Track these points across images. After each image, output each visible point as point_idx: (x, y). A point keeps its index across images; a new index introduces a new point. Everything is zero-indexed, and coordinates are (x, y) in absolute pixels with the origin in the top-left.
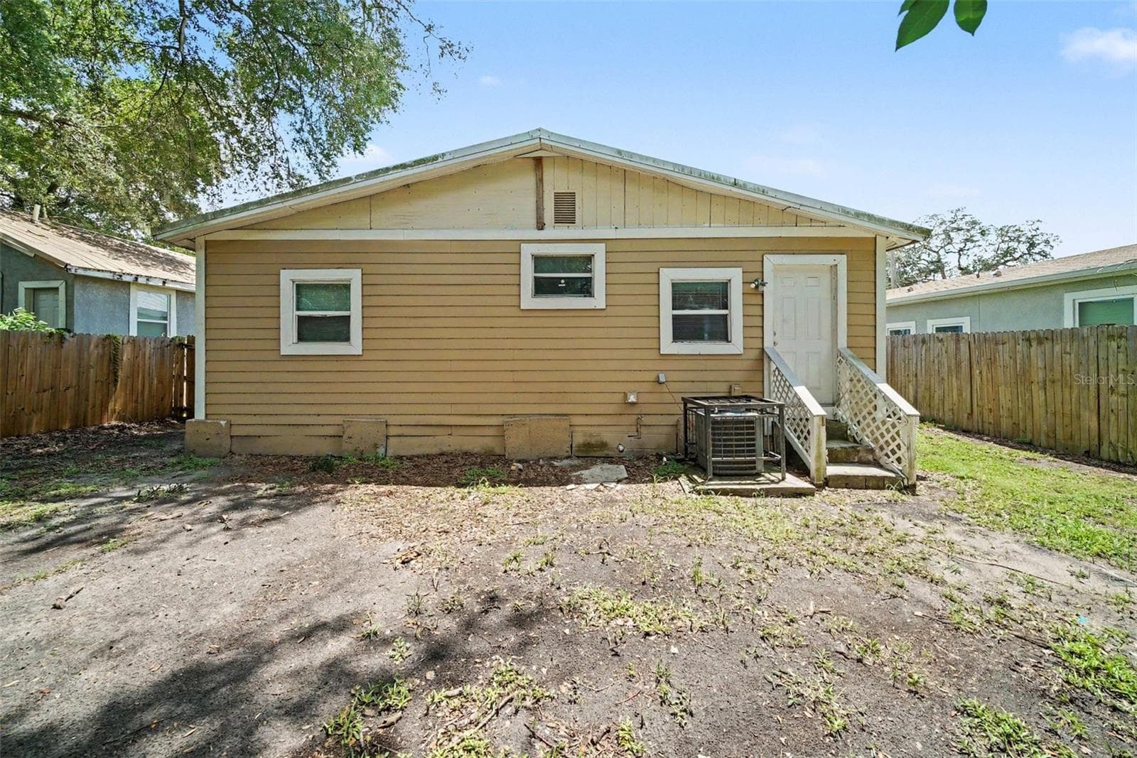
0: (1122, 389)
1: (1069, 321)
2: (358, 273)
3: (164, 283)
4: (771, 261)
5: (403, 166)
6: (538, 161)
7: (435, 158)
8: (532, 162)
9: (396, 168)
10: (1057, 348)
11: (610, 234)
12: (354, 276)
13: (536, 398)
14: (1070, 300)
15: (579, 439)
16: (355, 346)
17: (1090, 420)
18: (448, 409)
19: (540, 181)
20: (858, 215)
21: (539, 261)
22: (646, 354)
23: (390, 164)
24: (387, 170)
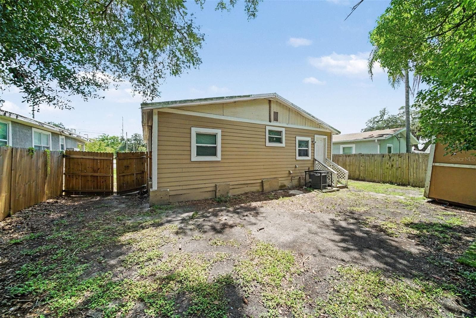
0: (363, 166)
1: (341, 152)
2: (220, 131)
3: (17, 117)
4: (316, 136)
5: (240, 97)
6: (270, 101)
7: (249, 96)
8: (268, 101)
9: (238, 97)
10: (352, 158)
11: (286, 126)
12: (219, 132)
13: (268, 173)
14: (342, 146)
15: (280, 185)
16: (218, 158)
17: (357, 173)
18: (246, 178)
19: (270, 107)
20: (332, 127)
21: (270, 131)
22: (293, 160)
23: (237, 95)
24: (235, 97)
